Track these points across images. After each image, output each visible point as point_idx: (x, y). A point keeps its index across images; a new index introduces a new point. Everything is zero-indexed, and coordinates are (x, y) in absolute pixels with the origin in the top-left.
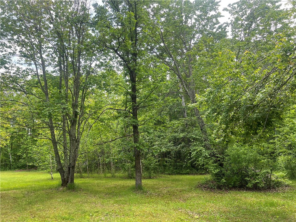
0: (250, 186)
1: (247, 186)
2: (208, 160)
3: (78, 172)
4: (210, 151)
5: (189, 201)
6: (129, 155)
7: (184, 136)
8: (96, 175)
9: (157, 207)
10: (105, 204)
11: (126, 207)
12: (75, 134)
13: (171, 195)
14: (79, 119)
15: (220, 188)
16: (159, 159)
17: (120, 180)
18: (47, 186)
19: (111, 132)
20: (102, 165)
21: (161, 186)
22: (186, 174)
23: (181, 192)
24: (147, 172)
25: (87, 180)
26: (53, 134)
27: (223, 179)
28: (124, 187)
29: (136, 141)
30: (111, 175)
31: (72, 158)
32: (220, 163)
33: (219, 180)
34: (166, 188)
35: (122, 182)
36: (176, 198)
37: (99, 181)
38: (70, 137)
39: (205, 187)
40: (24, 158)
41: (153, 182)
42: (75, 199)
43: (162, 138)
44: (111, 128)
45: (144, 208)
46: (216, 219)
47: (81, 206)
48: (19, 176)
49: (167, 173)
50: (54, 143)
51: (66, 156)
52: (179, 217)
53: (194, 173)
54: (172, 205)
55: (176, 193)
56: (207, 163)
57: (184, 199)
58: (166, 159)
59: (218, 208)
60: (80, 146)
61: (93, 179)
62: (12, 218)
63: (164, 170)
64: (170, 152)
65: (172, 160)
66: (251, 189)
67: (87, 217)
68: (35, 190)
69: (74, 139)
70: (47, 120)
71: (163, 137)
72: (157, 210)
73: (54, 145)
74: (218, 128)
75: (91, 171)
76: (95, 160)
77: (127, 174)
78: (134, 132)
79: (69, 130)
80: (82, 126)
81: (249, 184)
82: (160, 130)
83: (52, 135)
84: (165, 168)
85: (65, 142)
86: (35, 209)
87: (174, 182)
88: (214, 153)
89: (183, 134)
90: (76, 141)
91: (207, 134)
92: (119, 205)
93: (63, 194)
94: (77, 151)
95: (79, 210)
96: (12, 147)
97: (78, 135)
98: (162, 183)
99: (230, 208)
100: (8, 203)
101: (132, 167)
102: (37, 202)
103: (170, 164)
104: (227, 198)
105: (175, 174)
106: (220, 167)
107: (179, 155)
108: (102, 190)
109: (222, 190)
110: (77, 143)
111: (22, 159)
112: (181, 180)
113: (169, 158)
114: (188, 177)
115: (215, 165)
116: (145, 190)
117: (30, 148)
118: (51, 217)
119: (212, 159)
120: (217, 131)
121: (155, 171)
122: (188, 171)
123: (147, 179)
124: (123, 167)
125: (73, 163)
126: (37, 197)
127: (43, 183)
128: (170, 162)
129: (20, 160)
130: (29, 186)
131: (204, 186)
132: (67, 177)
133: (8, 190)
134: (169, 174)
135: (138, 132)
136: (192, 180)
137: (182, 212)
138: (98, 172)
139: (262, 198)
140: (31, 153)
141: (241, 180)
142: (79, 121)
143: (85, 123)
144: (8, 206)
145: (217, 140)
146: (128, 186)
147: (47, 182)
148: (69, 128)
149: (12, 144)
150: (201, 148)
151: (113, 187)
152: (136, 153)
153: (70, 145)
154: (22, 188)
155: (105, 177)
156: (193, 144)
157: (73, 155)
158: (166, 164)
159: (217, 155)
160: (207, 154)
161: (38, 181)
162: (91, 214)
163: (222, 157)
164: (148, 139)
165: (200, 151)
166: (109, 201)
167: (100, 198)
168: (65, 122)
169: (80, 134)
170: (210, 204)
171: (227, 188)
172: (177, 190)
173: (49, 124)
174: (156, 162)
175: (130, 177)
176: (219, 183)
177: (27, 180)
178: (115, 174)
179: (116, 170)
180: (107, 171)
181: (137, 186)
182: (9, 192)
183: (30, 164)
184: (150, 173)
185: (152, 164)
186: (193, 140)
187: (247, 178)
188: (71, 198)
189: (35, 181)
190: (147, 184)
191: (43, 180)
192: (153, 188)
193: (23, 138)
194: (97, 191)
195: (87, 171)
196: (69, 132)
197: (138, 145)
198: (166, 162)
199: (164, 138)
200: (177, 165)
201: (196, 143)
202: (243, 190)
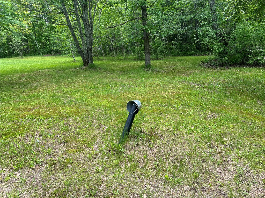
0: (251, 63)
1: (248, 63)
2: (213, 40)
3: (95, 56)
4: (217, 31)
5: (191, 76)
6: (139, 37)
7: (192, 17)
8: (110, 58)
9: (164, 80)
10: (121, 79)
11: (138, 80)
12: (88, 19)
13: (176, 72)
14: (89, 3)
15: (221, 66)
16: (166, 42)
17: (131, 61)
18: (72, 66)
19: (120, 16)
20: (115, 49)
21: (167, 66)
22: (190, 55)
23: (185, 69)
24: (155, 54)
25: (104, 62)
26: (68, 19)
27: (226, 57)
28: (135, 66)
29: (144, 23)
30: (123, 57)
31: (88, 42)
32: (225, 42)
33: (221, 58)
34: (172, 66)
35: (133, 63)
36: (181, 74)
37: (114, 62)
38: (84, 22)
39: (208, 65)
40: (48, 45)
41: (160, 62)
42: (97, 75)
43: (170, 22)
44: (120, 12)
45: (153, 81)
46: (214, 88)
47: (102, 80)
48: (48, 59)
49: (173, 55)
50: (70, 28)
51: (83, 40)
52: (183, 86)
53: (198, 54)
54: (177, 79)
55: (181, 70)
56: (212, 43)
57: (188, 74)
58: (173, 42)
59: (218, 80)
60: (94, 32)
61: (109, 61)
62: (51, 88)
63: (170, 53)
64: (177, 34)
65: (178, 43)
66: (251, 65)
67: (108, 87)
68: (63, 69)
69: (87, 23)
70: (60, 5)
71: (170, 20)
72: (164, 82)
73: (71, 31)
74: (230, 4)
75: (106, 55)
76: (108, 44)
77: (137, 56)
78: (142, 14)
79: (81, 15)
80: (93, 11)
81: (250, 61)
82: (168, 13)
83: (67, 21)
84: (171, 51)
85: (80, 27)
86: (67, 82)
87: (179, 62)
88: (221, 33)
89: (192, 16)
90: (90, 25)
91: (216, 14)
92: (132, 79)
93: (86, 72)
94: (91, 35)
95: (101, 82)
96: (35, 35)
97: (91, 20)
98: (168, 63)
99: (228, 80)
100: (46, 78)
101: (141, 50)
102: (67, 77)
103: (177, 47)
104: (227, 73)
105: (180, 56)
106: (224, 46)
107: (185, 38)
108: (117, 69)
109: (223, 67)
110: (91, 28)
111: (46, 45)
112: (186, 60)
113: (175, 41)
114: (192, 57)
115: (220, 44)
116: (154, 68)
117: (51, 35)
118: (81, 87)
119: (218, 39)
120: (229, 7)
121: (162, 53)
122: (193, 53)
123: (155, 60)
124: (133, 50)
125: (90, 46)
126: (67, 74)
127: (69, 64)
128: (177, 45)
129: (45, 47)
130: (58, 67)
131: (206, 64)
132: (87, 58)
133: (43, 69)
134: (175, 56)
135: (146, 14)
136: (196, 60)
137: (185, 83)
138: (112, 55)
139: (260, 72)
140: (52, 40)
141: (243, 58)
142: (89, 5)
143: (95, 8)
144: (46, 80)
145: (227, 18)
146: (139, 66)
147: (71, 64)
148: (81, 14)
149: (34, 32)
150: (208, 28)
151: (126, 67)
152: (145, 35)
153: (85, 30)
154: (53, 68)
155: (118, 59)
156: (201, 24)
157: (89, 39)
158: (172, 46)
159: (223, 35)
160: (213, 34)
161: (64, 63)
162: (111, 85)
163: (228, 36)
164: (156, 23)
165: (207, 31)
166: (124, 76)
167: (116, 74)
168: (77, 7)
169: (92, 19)
170: (210, 77)
171: (228, 65)
172: (182, 68)
173: (62, 10)
174: (163, 45)
175: (140, 59)
176: (221, 61)
177: (55, 62)
178: (127, 57)
179: (127, 54)
180: (119, 54)
181: (147, 65)
182: (44, 70)
183: (55, 49)
184: (157, 55)
185: (159, 47)
186: (201, 21)
187: (249, 56)
188: (94, 74)
189: (62, 63)
190: (155, 64)
191: (68, 62)
192: (160, 67)
193: (43, 26)
194: (114, 70)
195: (102, 54)
196: (82, 17)
197: (147, 27)
198: (172, 45)
199: (171, 22)
200: (182, 48)
201: (203, 24)
202: (243, 66)
